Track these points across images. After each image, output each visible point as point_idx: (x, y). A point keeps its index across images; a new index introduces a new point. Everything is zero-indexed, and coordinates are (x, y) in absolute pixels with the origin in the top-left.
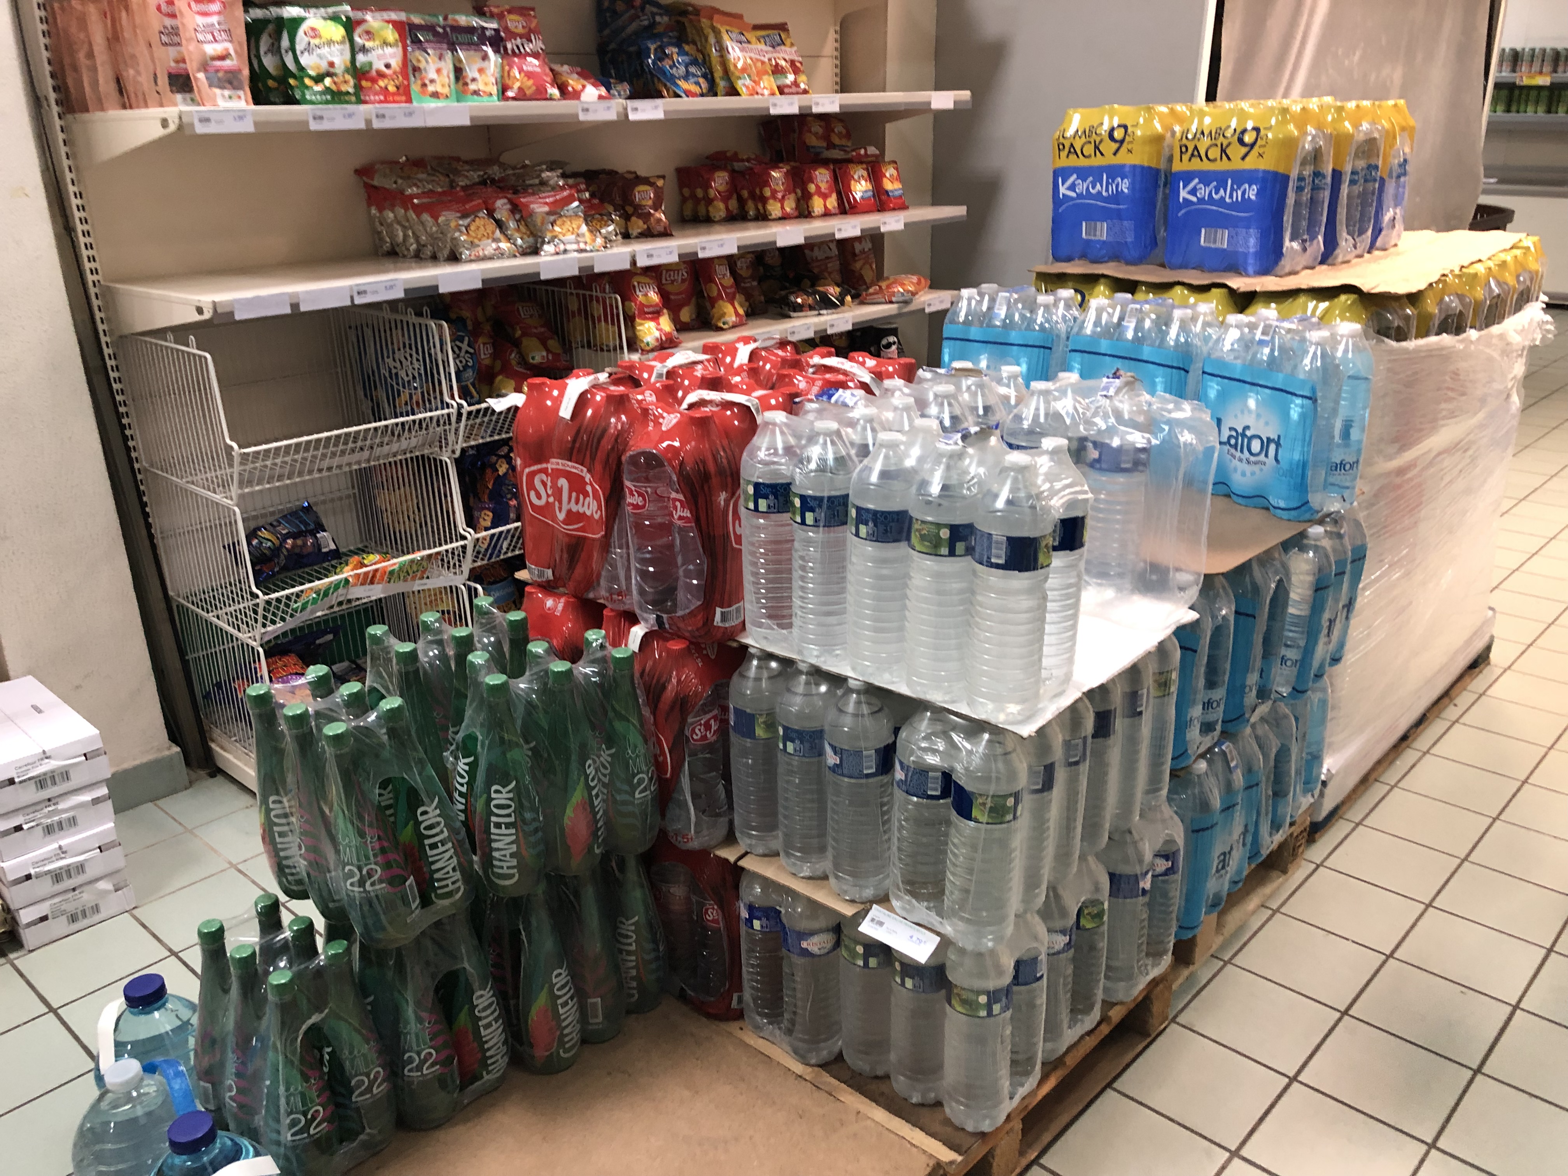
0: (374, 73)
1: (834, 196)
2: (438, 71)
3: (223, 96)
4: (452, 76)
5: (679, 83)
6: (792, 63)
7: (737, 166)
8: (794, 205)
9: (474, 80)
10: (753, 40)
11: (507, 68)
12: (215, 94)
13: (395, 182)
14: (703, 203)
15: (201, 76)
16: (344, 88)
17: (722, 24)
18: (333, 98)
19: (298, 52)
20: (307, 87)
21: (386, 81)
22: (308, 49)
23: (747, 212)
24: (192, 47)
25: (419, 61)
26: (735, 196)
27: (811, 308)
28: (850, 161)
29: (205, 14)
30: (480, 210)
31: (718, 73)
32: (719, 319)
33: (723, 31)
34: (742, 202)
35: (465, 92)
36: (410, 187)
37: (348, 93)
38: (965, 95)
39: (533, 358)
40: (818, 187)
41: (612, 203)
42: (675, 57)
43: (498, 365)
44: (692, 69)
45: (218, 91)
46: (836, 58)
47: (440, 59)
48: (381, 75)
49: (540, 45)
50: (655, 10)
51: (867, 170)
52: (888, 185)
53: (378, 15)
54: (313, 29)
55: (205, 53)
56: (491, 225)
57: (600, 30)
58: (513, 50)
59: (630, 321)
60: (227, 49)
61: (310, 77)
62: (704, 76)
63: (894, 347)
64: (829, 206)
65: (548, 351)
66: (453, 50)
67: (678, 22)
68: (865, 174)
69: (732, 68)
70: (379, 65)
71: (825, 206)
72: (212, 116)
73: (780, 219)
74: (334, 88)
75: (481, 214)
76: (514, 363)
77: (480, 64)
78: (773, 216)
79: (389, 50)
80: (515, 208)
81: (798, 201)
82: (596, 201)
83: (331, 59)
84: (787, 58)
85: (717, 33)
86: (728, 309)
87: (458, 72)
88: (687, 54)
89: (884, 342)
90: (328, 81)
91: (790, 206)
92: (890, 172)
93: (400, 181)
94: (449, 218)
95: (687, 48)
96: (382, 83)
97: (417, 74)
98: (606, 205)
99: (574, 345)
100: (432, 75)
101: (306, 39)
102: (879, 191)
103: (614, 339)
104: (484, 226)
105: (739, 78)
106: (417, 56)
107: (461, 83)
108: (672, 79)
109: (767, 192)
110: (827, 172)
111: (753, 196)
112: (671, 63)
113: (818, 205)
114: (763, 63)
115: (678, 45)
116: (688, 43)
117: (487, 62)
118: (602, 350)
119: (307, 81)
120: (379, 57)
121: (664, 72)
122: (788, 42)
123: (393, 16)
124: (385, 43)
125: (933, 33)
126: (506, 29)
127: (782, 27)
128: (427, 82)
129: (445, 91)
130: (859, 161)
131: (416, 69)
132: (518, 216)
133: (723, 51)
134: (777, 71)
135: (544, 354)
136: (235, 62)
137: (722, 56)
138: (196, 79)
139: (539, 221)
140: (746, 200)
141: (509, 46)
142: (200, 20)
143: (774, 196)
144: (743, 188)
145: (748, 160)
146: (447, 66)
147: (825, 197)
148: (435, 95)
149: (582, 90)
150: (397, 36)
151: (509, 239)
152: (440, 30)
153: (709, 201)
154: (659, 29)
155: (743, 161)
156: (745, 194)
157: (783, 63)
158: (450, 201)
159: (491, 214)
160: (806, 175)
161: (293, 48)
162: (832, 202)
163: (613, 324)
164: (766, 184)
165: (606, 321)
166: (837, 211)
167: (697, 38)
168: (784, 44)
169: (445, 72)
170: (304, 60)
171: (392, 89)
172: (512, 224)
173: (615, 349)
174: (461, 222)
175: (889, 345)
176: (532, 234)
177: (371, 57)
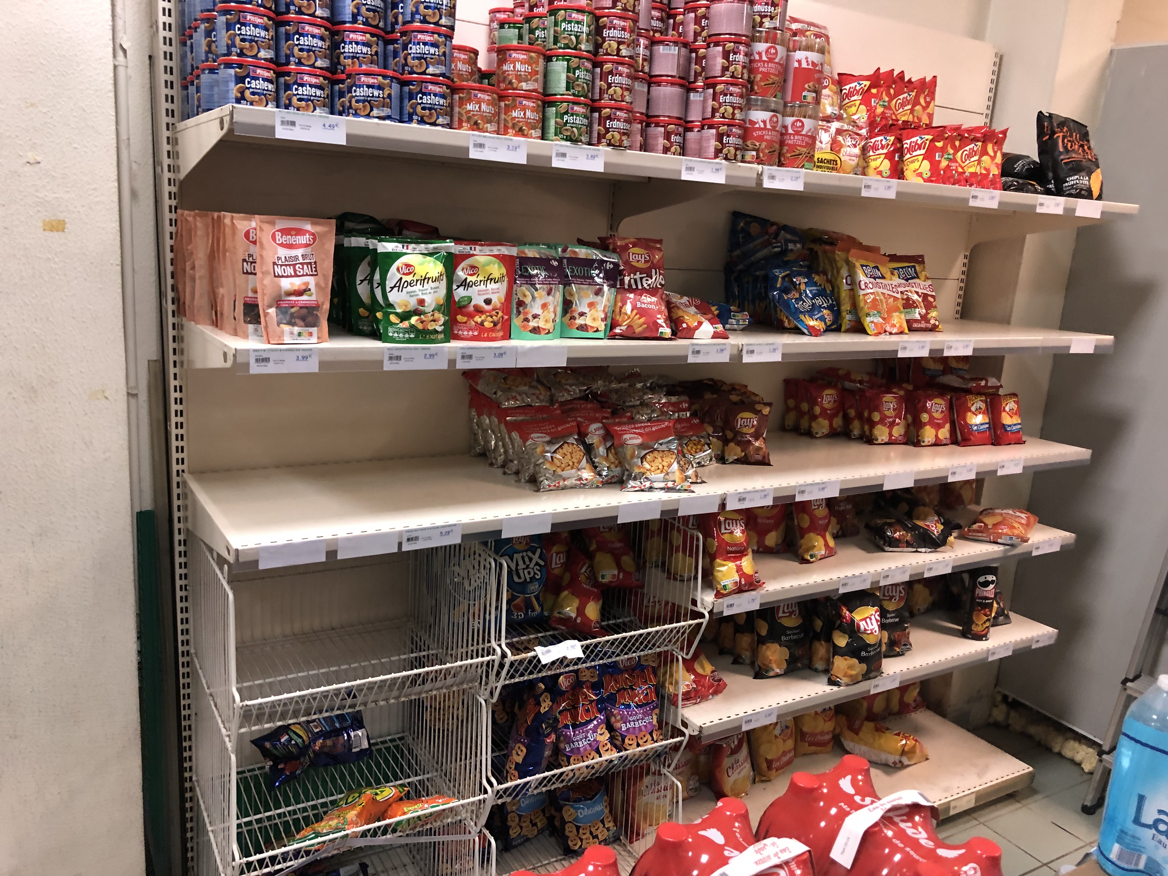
0: (471, 308)
1: (948, 426)
2: (544, 306)
3: (292, 333)
4: (559, 310)
5: (802, 317)
6: (925, 296)
7: (848, 385)
8: (902, 432)
9: (582, 314)
10: (888, 275)
11: (619, 304)
12: (283, 332)
13: (495, 393)
14: (806, 417)
15: (272, 311)
16: (431, 327)
17: (858, 258)
18: (417, 336)
19: (388, 289)
20: (392, 324)
21: (483, 317)
22: (399, 285)
23: (851, 431)
24: (268, 281)
25: (525, 296)
26: (841, 415)
27: (909, 544)
28: (968, 391)
29: (290, 246)
30: (570, 435)
31: (846, 307)
32: (807, 550)
33: (858, 265)
34: (847, 420)
35: (570, 326)
36: (508, 400)
37: (436, 332)
38: (1108, 339)
39: (603, 577)
40: (932, 418)
41: (712, 423)
42: (803, 287)
43: (567, 577)
44: (819, 301)
45: (286, 328)
46: (962, 281)
47: (549, 294)
48: (479, 310)
49: (661, 280)
50: (789, 236)
51: (986, 402)
52: (1007, 420)
53: (487, 250)
54: (408, 266)
55: (280, 288)
56: (579, 451)
57: (731, 251)
58: (630, 285)
59: (711, 557)
60: (307, 284)
61: (397, 314)
62: (830, 308)
63: (992, 586)
64: (941, 436)
65: (620, 568)
66: (567, 284)
67: (811, 250)
68: (983, 406)
69: (862, 304)
70: (478, 300)
71: (937, 436)
72: (272, 356)
73: (886, 444)
74: (420, 326)
75: (571, 440)
76: (582, 578)
77: (592, 298)
78: (880, 441)
79: (492, 286)
80: (608, 435)
81: (908, 426)
82: (696, 421)
83: (422, 297)
84: (920, 291)
85: (851, 268)
86: (819, 542)
87: (567, 305)
88: (815, 284)
89: (982, 579)
90: (414, 320)
91: (898, 431)
92: (1010, 405)
93: (499, 393)
94: (538, 439)
95: (816, 278)
96: (478, 319)
97: (521, 309)
98: (706, 425)
99: (648, 565)
100: (536, 309)
101: (399, 276)
102: (995, 424)
103: (690, 571)
104: (571, 453)
105: (868, 315)
106: (523, 291)
107: (568, 316)
108: (796, 313)
109: (876, 417)
110: (943, 402)
111: (860, 416)
112: (797, 296)
113: (929, 434)
114: (896, 299)
115: (808, 275)
116: (818, 273)
117: (599, 297)
118: (675, 579)
119: (393, 318)
120: (480, 293)
121: (787, 304)
122: (922, 275)
123: (504, 250)
124: (490, 279)
125: (1069, 265)
126: (627, 263)
127: (918, 259)
128: (530, 317)
129: (549, 326)
130: (978, 392)
131: (521, 304)
132: (609, 444)
133: (854, 285)
134: (909, 304)
135: (616, 572)
136: (314, 298)
137: (852, 290)
138: (266, 315)
139: (629, 453)
140: (853, 419)
141: (627, 279)
142: (283, 253)
143: (882, 421)
144: (851, 407)
145: (861, 382)
146: (556, 300)
147: (938, 427)
148: (536, 330)
149: (697, 328)
150: (504, 271)
151: (594, 467)
152: (555, 264)
153: (814, 418)
154: (790, 257)
155: (854, 381)
156: (852, 413)
157: (915, 297)
158: (544, 420)
159: (582, 439)
160: (920, 405)
161: (382, 284)
162: (944, 433)
163: (691, 555)
164: (877, 408)
165: (684, 552)
166: (949, 442)
167: (828, 268)
168: (918, 277)
169: (551, 308)
170: (393, 297)
171: (487, 324)
172: (602, 450)
173: (689, 580)
174: (547, 448)
175: (986, 584)
176: (620, 464)
177: (472, 292)
